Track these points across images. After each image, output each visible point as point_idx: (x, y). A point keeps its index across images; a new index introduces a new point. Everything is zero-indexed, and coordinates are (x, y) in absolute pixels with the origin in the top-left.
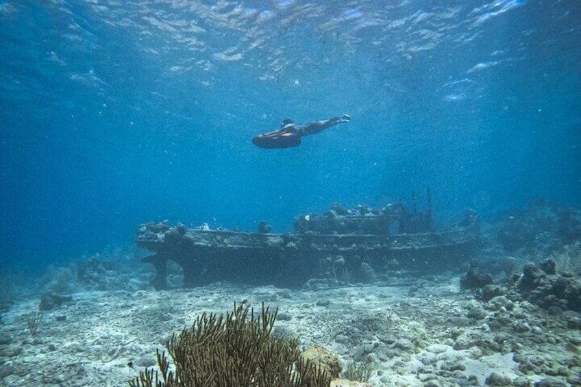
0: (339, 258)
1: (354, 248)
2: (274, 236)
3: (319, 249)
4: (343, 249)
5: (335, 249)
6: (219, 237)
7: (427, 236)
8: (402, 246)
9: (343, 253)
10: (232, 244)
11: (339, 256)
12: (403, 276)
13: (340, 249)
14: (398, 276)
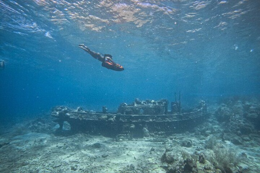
0: (132, 126)
1: (140, 121)
2: (104, 115)
3: (123, 121)
4: (134, 121)
5: (131, 121)
6: (80, 115)
7: (176, 116)
8: (163, 120)
9: (134, 123)
10: (85, 118)
11: (132, 124)
12: (162, 134)
13: (133, 121)
14: (159, 135)
